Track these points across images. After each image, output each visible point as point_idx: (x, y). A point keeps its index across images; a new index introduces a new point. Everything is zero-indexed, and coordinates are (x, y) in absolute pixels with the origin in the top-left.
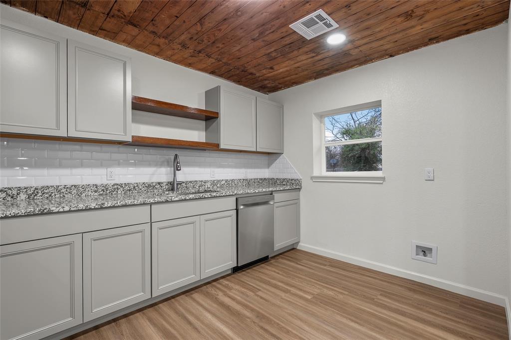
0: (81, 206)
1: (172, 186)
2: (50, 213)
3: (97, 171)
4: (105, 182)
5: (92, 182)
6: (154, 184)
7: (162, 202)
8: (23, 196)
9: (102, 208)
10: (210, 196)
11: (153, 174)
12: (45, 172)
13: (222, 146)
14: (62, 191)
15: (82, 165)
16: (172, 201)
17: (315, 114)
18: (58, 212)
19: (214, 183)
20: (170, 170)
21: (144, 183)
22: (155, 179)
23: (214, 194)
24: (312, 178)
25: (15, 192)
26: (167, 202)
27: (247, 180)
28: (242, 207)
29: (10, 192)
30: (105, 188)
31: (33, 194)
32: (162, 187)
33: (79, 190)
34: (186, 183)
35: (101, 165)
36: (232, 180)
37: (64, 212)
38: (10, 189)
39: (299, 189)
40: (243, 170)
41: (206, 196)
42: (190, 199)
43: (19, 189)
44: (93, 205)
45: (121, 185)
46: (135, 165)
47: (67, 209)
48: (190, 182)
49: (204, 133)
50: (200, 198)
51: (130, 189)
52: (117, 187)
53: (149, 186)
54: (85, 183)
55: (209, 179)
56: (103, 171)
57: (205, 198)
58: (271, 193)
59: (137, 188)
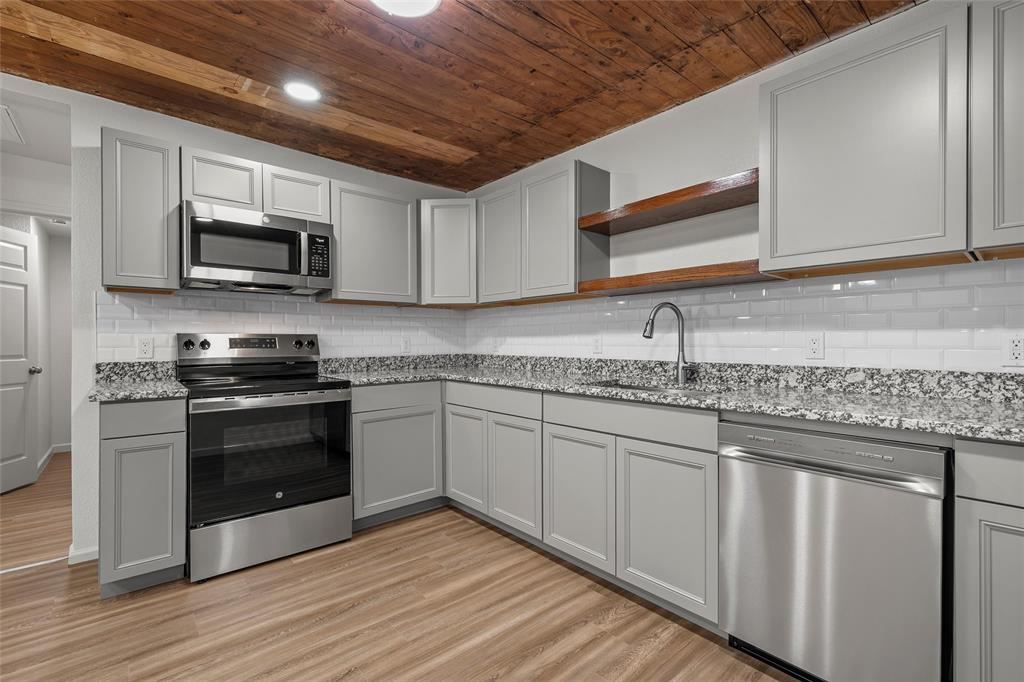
4: (589, 356)
6: (652, 365)
10: (632, 398)
21: (636, 361)
22: (653, 356)
23: (644, 395)
32: (666, 371)
34: (720, 367)
41: (624, 397)
42: (593, 397)
45: (605, 362)
48: (731, 366)
50: (612, 399)
51: (617, 369)
53: (644, 367)
55: (791, 363)
57: (621, 399)
59: (626, 369)
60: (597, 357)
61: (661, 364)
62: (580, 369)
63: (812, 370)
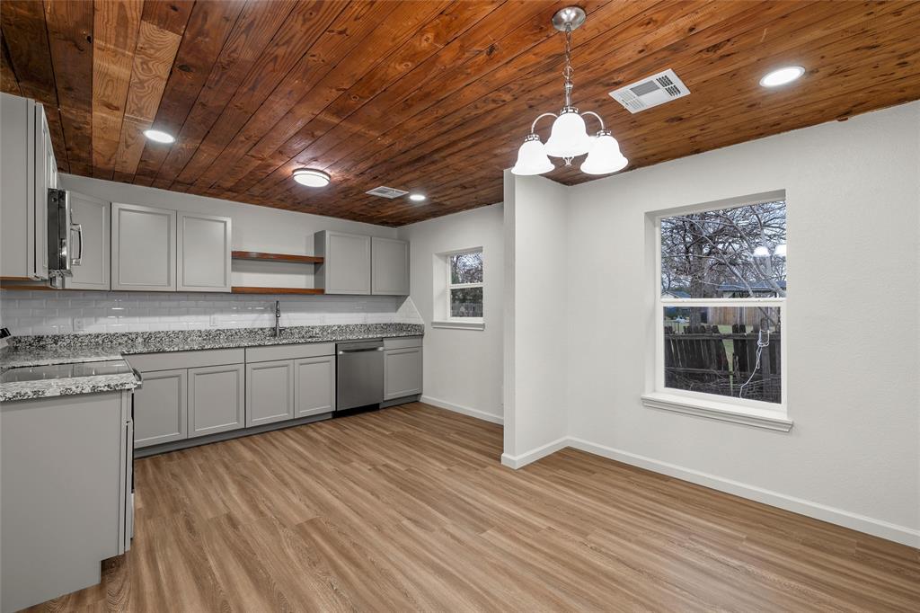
0: (187, 347)
1: (276, 332)
2: (164, 352)
3: (202, 318)
4: (208, 328)
5: (196, 328)
6: (256, 330)
7: (256, 346)
8: (140, 340)
9: (203, 349)
11: (255, 320)
12: (157, 319)
13: (327, 292)
14: (171, 336)
15: (188, 313)
16: (265, 346)
17: (436, 254)
18: (170, 352)
19: (323, 329)
20: (272, 316)
21: (245, 329)
22: (258, 325)
24: (433, 323)
25: (134, 336)
26: (260, 346)
27: (366, 325)
28: (341, 353)
29: (130, 336)
30: (209, 333)
31: (148, 338)
32: (264, 332)
33: (185, 335)
34: (291, 329)
35: (205, 313)
36: (347, 326)
37: (174, 352)
38: (130, 334)
39: (422, 336)
40: (362, 315)
41: (305, 342)
42: (283, 344)
43: (137, 334)
44: (196, 347)
45: (223, 331)
46: (237, 312)
47: (176, 349)
49: (313, 277)
51: (232, 334)
52: (219, 332)
53: (251, 331)
54: (191, 329)
55: (317, 325)
56: (207, 318)
57: (302, 343)
58: (382, 339)
59: (238, 333)
60: (216, 328)
61: (261, 329)
62: (200, 336)
63: (323, 327)
